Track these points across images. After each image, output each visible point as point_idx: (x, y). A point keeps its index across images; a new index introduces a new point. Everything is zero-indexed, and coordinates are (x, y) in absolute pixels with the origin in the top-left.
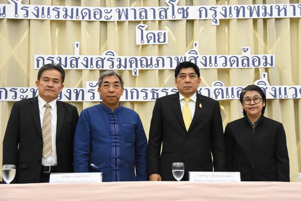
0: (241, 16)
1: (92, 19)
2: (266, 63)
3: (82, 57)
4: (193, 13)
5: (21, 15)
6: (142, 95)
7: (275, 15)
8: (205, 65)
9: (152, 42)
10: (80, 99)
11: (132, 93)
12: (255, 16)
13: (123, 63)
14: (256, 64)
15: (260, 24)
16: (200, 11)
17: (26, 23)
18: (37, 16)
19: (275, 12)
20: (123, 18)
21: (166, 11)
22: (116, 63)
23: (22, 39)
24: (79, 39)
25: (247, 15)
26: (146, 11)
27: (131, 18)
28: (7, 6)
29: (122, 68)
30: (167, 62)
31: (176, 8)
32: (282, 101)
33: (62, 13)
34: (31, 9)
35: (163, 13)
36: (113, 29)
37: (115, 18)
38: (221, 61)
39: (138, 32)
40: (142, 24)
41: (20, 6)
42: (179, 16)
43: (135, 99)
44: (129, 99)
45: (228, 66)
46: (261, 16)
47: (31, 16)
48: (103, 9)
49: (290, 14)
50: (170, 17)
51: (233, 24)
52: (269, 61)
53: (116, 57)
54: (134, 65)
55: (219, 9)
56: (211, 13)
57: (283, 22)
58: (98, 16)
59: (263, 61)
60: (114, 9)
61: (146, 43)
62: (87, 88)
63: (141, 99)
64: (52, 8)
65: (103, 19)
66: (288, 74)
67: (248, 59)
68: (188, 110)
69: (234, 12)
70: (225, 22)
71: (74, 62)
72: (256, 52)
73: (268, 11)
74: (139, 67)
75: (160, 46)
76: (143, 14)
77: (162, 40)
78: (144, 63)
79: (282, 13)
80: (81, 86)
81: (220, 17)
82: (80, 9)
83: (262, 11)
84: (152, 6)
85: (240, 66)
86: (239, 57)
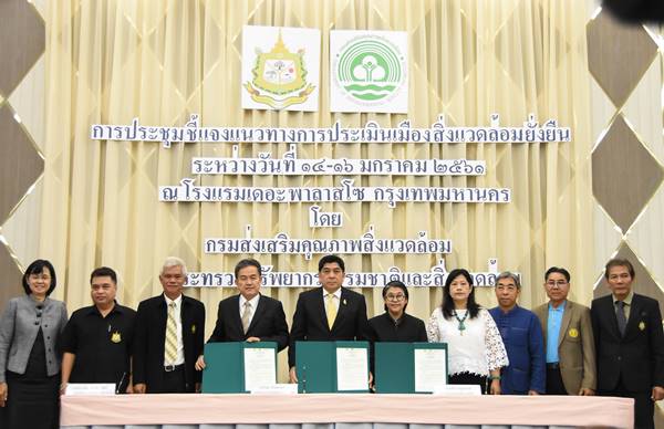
0: (418, 199)
1: (265, 200)
2: (443, 248)
3: (253, 240)
4: (369, 195)
5: (193, 196)
6: (315, 280)
7: (452, 199)
8: (381, 250)
9: (326, 224)
11: (305, 278)
12: (432, 199)
13: (296, 247)
14: (433, 249)
15: (437, 207)
16: (376, 194)
17: (197, 205)
18: (209, 198)
19: (452, 195)
20: (296, 199)
21: (341, 192)
22: (289, 247)
23: (192, 220)
24: (251, 222)
25: (424, 199)
26: (320, 192)
27: (305, 199)
28: (179, 188)
29: (295, 252)
30: (342, 246)
31: (351, 189)
33: (234, 194)
34: (203, 190)
35: (338, 194)
36: (285, 212)
37: (288, 198)
38: (397, 246)
39: (312, 214)
40: (315, 206)
41: (191, 187)
42: (354, 198)
43: (308, 285)
44: (303, 285)
45: (405, 251)
46: (438, 200)
47: (202, 198)
48: (275, 190)
49: (467, 199)
50: (345, 198)
51: (410, 207)
52: (446, 247)
53: (289, 240)
54: (307, 249)
55: (396, 191)
56: (387, 195)
57: (460, 206)
58: (270, 197)
59: (440, 247)
60: (287, 189)
61: (320, 225)
63: (314, 285)
64: (223, 189)
65: (275, 201)
67: (425, 244)
68: (332, 306)
69: (411, 195)
70: (401, 204)
71: (245, 246)
72: (433, 237)
73: (446, 195)
74: (313, 251)
75: (335, 229)
76: (317, 195)
77: (336, 222)
78: (318, 246)
79: (459, 197)
81: (396, 199)
82: (252, 189)
83: (439, 194)
84: (326, 187)
85: (417, 251)
86: (416, 241)
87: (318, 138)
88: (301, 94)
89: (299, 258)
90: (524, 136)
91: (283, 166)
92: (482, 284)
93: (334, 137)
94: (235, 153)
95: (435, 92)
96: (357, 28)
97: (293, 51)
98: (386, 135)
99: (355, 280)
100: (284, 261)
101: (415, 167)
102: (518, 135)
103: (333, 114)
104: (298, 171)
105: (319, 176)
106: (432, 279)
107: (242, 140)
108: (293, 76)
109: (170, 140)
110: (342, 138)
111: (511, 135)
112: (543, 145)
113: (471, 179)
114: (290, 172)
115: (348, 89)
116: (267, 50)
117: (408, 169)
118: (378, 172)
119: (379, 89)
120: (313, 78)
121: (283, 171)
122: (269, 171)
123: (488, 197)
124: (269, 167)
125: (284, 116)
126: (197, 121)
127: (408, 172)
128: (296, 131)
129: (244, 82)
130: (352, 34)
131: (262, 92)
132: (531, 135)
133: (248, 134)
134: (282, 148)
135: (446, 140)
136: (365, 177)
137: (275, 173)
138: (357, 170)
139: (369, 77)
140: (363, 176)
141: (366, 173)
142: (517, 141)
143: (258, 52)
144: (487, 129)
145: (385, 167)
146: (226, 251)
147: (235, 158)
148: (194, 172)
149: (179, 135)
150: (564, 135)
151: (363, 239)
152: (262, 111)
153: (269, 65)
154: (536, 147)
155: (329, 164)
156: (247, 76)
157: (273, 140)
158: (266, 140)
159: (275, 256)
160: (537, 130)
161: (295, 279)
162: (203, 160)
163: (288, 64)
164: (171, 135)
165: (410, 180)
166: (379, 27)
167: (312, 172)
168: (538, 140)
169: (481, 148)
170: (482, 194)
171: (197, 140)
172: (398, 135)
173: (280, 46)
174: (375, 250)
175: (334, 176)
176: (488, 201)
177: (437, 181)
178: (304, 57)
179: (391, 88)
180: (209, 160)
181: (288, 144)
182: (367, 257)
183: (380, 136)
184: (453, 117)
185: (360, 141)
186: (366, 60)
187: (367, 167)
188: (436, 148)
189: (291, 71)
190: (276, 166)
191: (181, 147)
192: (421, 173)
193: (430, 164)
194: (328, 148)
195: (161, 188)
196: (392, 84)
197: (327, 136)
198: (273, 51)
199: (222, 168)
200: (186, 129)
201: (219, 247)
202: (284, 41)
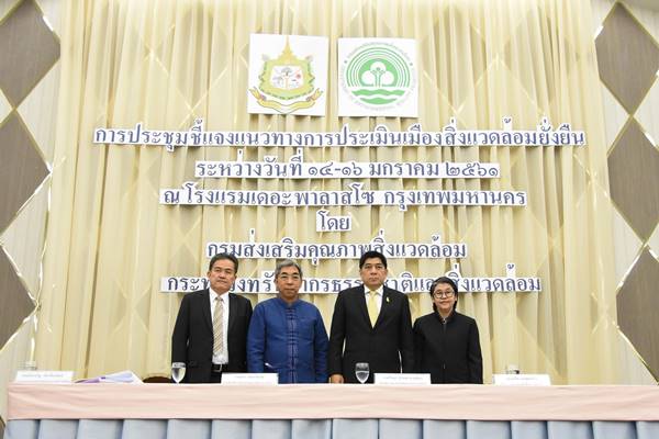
0: (430, 202)
1: (270, 203)
2: (458, 252)
3: (257, 245)
4: (379, 198)
5: (195, 200)
6: (322, 286)
7: (466, 202)
8: (392, 255)
9: (333, 228)
10: (254, 291)
11: (311, 284)
12: (445, 202)
13: (302, 251)
14: (447, 253)
15: (451, 210)
16: (387, 197)
17: (199, 209)
18: (211, 201)
19: (466, 198)
20: (303, 203)
21: (349, 195)
22: (295, 252)
23: (194, 227)
24: (255, 226)
25: (437, 202)
26: (327, 195)
27: (311, 202)
28: (181, 192)
29: (301, 257)
30: (351, 250)
31: (360, 192)
32: (474, 294)
33: (238, 198)
34: (205, 194)
35: (346, 198)
36: (291, 215)
37: (294, 202)
38: (409, 250)
39: (319, 218)
40: (323, 209)
41: (194, 190)
42: (363, 201)
43: (314, 291)
44: (309, 291)
45: (417, 256)
46: (452, 203)
47: (205, 202)
48: (281, 193)
49: (482, 202)
50: (353, 202)
51: (422, 210)
52: (461, 251)
53: (295, 244)
54: (314, 254)
55: (407, 194)
56: (397, 198)
57: (474, 209)
58: (275, 201)
59: (454, 251)
60: (293, 193)
61: (327, 229)
62: (262, 278)
63: (321, 291)
64: (227, 192)
65: (280, 204)
66: (481, 265)
67: (438, 248)
69: (423, 198)
70: (413, 208)
71: (249, 251)
72: (447, 241)
73: (459, 197)
74: (320, 256)
75: (343, 233)
76: (325, 198)
77: (344, 226)
78: (325, 251)
79: (474, 199)
80: (256, 276)
81: (407, 202)
82: (257, 193)
83: (452, 198)
84: (334, 190)
85: (430, 256)
86: (429, 246)
87: (326, 142)
88: (309, 99)
89: (306, 263)
90: (538, 139)
91: (289, 170)
92: (499, 289)
93: (342, 141)
94: (240, 156)
95: (445, 98)
96: (365, 36)
97: (301, 57)
98: (396, 138)
101: (427, 170)
102: (532, 138)
103: (341, 118)
104: (305, 174)
105: (327, 180)
107: (247, 144)
108: (301, 81)
109: (174, 144)
110: (350, 142)
111: (525, 138)
112: (557, 149)
113: (485, 183)
114: (297, 176)
115: (357, 94)
116: (274, 56)
117: (420, 172)
118: (388, 175)
119: (387, 93)
120: (320, 83)
121: (289, 175)
122: (274, 175)
123: (503, 199)
124: (275, 170)
125: (291, 120)
126: (202, 125)
127: (419, 175)
128: (303, 135)
129: (251, 87)
130: (360, 41)
131: (269, 97)
132: (545, 138)
133: (253, 138)
134: (289, 151)
135: (458, 143)
136: (375, 181)
137: (281, 176)
138: (366, 174)
139: (378, 81)
140: (372, 179)
141: (375, 176)
142: (531, 144)
143: (265, 58)
144: (500, 132)
145: (396, 170)
147: (240, 161)
148: (197, 175)
149: (183, 138)
150: (579, 138)
151: (373, 243)
152: (269, 116)
153: (276, 71)
154: (551, 150)
155: (337, 167)
156: (254, 82)
157: (279, 144)
158: (271, 144)
160: (551, 133)
162: (207, 163)
163: (295, 69)
164: (175, 138)
165: (422, 183)
166: (387, 34)
167: (319, 176)
168: (552, 144)
169: (494, 151)
170: (496, 197)
171: (201, 144)
172: (408, 139)
173: (287, 53)
175: (342, 180)
176: (503, 204)
177: (449, 183)
178: (312, 64)
179: (400, 93)
180: (213, 163)
181: (295, 148)
183: (389, 139)
184: (465, 121)
185: (369, 144)
186: (374, 66)
187: (376, 169)
188: (448, 151)
189: (299, 76)
190: (282, 170)
191: (184, 151)
192: (433, 176)
193: (442, 167)
194: (336, 152)
195: (163, 192)
196: (402, 89)
197: (335, 140)
198: (280, 58)
199: (226, 172)
200: (190, 133)
202: (292, 47)
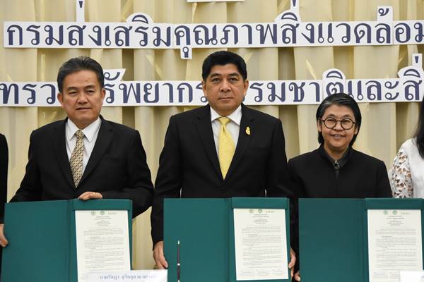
2: (421, 35)
3: (90, 26)
8: (312, 40)
11: (181, 91)
13: (164, 37)
14: (403, 37)
22: (152, 37)
29: (162, 46)
30: (243, 33)
38: (339, 33)
43: (186, 102)
44: (176, 102)
45: (353, 42)
53: (151, 24)
54: (183, 40)
59: (414, 33)
63: (197, 102)
67: (388, 29)
71: (76, 35)
72: (403, 15)
74: (193, 44)
75: (230, 6)
78: (202, 35)
85: (374, 41)
86: (372, 24)
89: (170, 56)
99: (267, 93)
100: (144, 61)
106: (401, 89)
146: (42, 44)
151: (280, 23)
159: (129, 54)
161: (164, 91)
174: (301, 41)
182: (286, 53)
201: (29, 37)
